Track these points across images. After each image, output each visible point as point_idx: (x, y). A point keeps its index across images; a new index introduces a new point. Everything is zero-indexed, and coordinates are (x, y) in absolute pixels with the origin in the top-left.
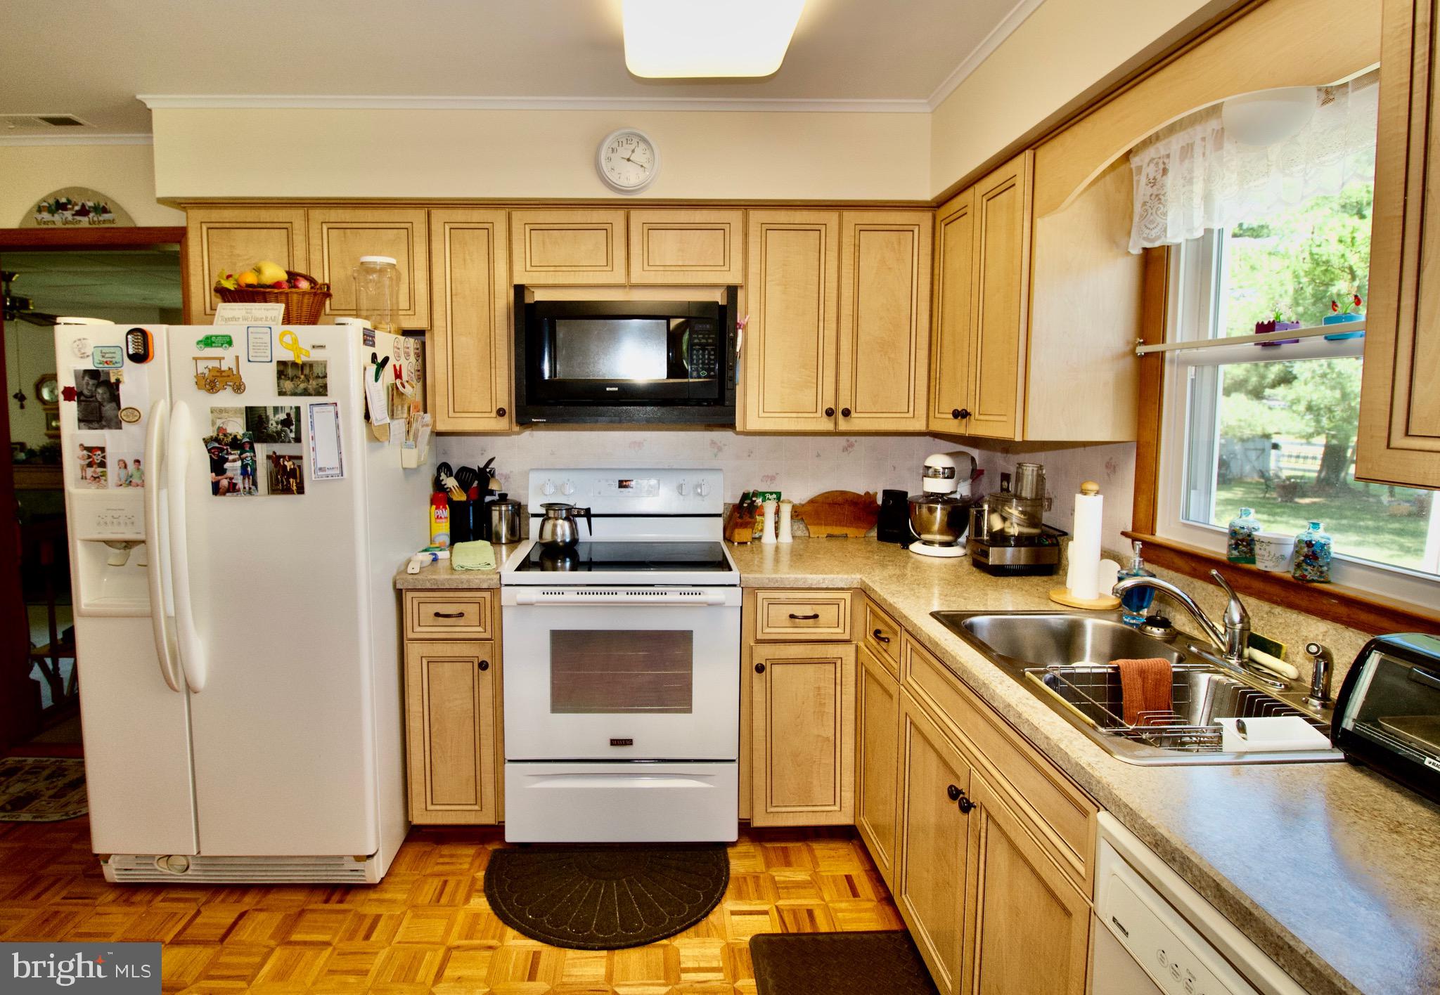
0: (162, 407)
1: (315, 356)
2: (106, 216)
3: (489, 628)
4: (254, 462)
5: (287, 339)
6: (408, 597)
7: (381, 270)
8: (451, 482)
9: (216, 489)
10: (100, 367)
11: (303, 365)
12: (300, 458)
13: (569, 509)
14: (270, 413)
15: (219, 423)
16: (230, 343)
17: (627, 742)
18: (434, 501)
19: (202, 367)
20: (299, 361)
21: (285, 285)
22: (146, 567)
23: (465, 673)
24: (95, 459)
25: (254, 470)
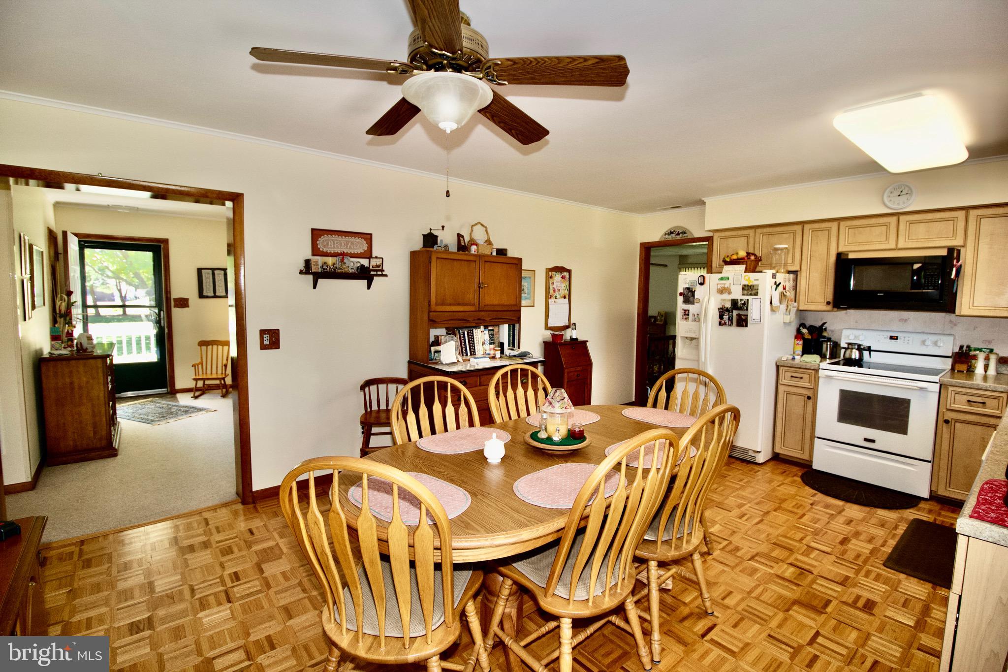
0: (707, 298)
1: (755, 283)
2: (685, 235)
3: (813, 385)
4: (732, 316)
5: (746, 277)
6: (781, 368)
7: (782, 249)
8: (805, 331)
9: (720, 324)
10: (690, 287)
11: (751, 286)
12: (747, 315)
13: (859, 345)
14: (739, 301)
15: (723, 304)
16: (728, 279)
17: (873, 441)
18: (796, 337)
19: (719, 286)
20: (750, 285)
21: (746, 258)
22: (697, 347)
23: (801, 400)
24: (686, 313)
25: (732, 319)
